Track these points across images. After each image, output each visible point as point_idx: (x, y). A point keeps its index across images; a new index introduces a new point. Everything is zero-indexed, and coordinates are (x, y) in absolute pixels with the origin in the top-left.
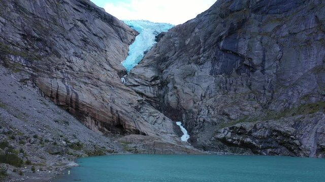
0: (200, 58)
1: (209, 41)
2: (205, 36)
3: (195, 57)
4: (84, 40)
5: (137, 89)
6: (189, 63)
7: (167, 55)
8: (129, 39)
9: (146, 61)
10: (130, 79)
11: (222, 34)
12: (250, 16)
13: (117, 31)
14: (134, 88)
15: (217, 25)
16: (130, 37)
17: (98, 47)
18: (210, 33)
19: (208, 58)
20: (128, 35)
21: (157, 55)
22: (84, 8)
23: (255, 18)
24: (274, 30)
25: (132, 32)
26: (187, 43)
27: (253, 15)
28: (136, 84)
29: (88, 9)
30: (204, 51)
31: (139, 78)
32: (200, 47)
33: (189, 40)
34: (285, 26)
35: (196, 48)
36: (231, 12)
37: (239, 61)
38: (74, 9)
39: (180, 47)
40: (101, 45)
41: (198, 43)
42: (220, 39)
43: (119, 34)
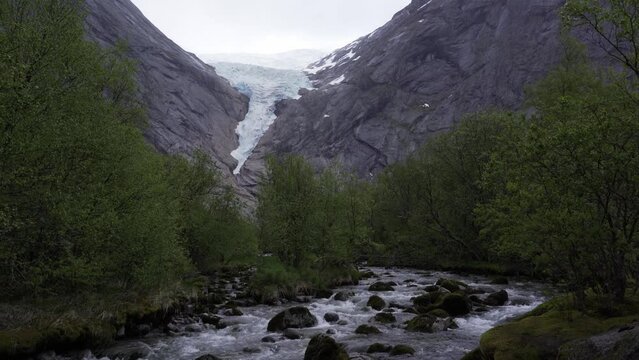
0: (330, 149)
1: (344, 125)
2: (339, 118)
3: (325, 148)
4: (184, 124)
5: (254, 190)
6: (318, 156)
7: (290, 143)
8: (236, 109)
9: (263, 149)
10: (245, 177)
11: (359, 117)
12: (395, 94)
13: (220, 100)
14: (249, 188)
15: (354, 103)
16: (238, 107)
17: (200, 131)
18: (346, 113)
19: (340, 148)
20: (235, 104)
21: (277, 142)
22: (176, 70)
23: (401, 98)
24: (416, 122)
25: (240, 98)
26: (315, 127)
27: (399, 92)
28: (252, 183)
29: (181, 70)
30: (336, 139)
31: (256, 175)
32: (332, 134)
33: (318, 123)
34: (427, 118)
35: (327, 135)
36: (374, 84)
37: (374, 157)
38: (165, 75)
39: (306, 133)
40: (203, 126)
41: (329, 128)
42: (357, 123)
43: (223, 105)
